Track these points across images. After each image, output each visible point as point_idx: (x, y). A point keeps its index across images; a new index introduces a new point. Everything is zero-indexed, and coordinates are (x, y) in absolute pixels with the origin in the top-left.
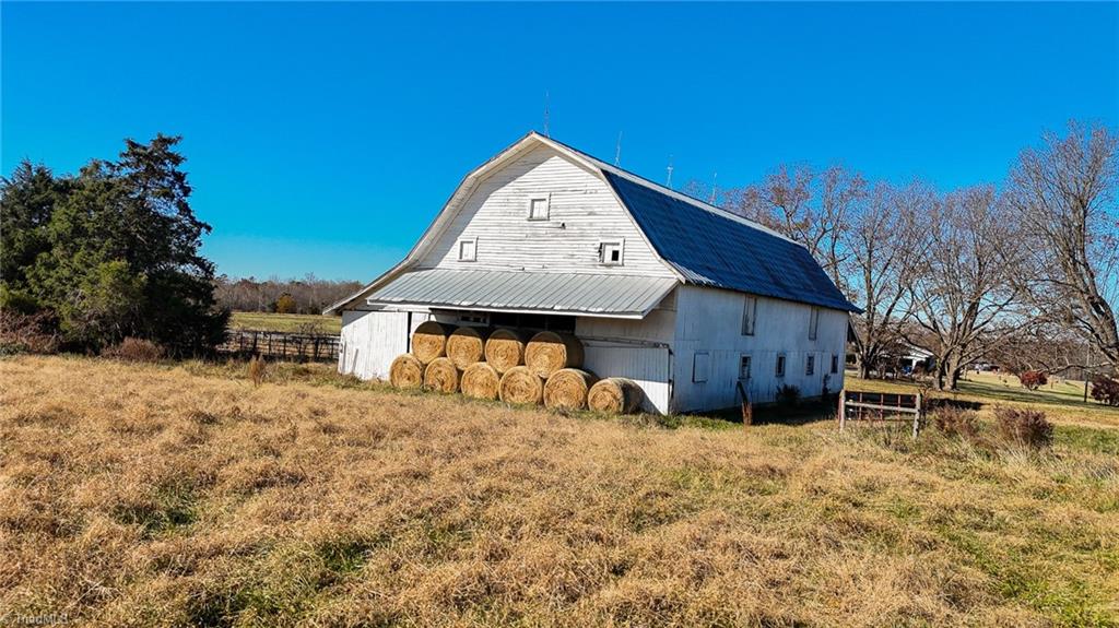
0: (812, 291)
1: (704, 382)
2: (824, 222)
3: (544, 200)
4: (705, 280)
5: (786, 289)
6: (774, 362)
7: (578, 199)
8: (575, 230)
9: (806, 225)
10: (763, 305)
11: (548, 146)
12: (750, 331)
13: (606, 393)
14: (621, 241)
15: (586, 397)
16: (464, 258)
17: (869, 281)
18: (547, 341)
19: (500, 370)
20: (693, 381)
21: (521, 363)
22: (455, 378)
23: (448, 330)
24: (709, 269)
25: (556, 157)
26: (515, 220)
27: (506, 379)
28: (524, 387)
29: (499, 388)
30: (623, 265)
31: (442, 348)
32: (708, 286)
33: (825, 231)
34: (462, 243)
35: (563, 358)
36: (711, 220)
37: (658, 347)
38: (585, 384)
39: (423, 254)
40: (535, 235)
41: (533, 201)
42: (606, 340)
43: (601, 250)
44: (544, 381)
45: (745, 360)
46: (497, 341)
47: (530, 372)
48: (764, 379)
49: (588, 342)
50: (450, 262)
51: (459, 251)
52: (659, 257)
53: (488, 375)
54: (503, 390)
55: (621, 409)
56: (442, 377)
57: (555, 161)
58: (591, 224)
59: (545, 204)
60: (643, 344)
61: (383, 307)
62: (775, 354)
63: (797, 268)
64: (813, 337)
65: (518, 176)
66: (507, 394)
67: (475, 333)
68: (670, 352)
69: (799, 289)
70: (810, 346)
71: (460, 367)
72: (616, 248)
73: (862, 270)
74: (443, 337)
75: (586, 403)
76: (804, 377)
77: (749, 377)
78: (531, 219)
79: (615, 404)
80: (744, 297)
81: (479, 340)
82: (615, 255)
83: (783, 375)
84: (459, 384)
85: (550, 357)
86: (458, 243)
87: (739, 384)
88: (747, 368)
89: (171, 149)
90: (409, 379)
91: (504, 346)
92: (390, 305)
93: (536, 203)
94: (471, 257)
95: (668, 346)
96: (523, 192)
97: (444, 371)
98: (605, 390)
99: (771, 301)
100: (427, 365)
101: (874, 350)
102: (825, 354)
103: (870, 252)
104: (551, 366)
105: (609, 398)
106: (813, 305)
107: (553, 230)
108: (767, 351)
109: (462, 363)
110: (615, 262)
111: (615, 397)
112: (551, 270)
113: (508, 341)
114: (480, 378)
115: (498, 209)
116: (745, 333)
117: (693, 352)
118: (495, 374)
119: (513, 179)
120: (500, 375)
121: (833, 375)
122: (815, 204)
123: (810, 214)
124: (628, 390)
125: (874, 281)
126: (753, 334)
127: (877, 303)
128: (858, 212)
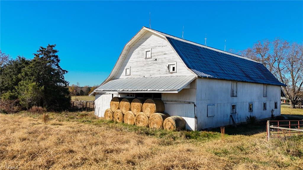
0: (263, 79)
1: (214, 116)
2: (275, 57)
3: (150, 51)
4: (207, 76)
5: (251, 79)
6: (248, 107)
7: (160, 49)
8: (160, 61)
9: (268, 59)
10: (240, 85)
11: (150, 32)
12: (235, 95)
13: (169, 122)
14: (175, 63)
15: (163, 124)
16: (127, 74)
17: (292, 76)
18: (149, 103)
19: (135, 114)
20: (207, 116)
21: (142, 111)
22: (122, 118)
23: (120, 100)
24: (213, 72)
25: (153, 35)
26: (141, 59)
27: (137, 117)
28: (142, 120)
29: (135, 120)
30: (176, 72)
31: (118, 106)
32: (209, 78)
33: (275, 61)
34: (126, 69)
35: (155, 109)
36: (219, 55)
37: (190, 103)
38: (162, 119)
39: (116, 74)
40: (147, 64)
41: (147, 52)
42: (172, 101)
43: (168, 67)
44: (149, 117)
45: (234, 107)
46: (134, 103)
47: (144, 114)
48: (243, 113)
49: (166, 102)
50: (123, 76)
51: (125, 72)
52: (187, 68)
53: (131, 115)
54: (136, 121)
55: (175, 129)
56: (118, 116)
57: (153, 36)
58: (165, 58)
59: (150, 53)
60: (185, 102)
61: (105, 93)
62: (248, 104)
63: (258, 71)
64: (265, 96)
65: (141, 44)
66: (138, 123)
67: (127, 100)
68: (195, 106)
69: (257, 78)
70: (264, 100)
71: (124, 113)
72: (174, 66)
73: (289, 72)
74: (118, 102)
75: (163, 127)
76: (262, 111)
77: (236, 113)
78: (146, 58)
79: (172, 127)
80: (231, 82)
81: (129, 103)
82: (174, 69)
83: (252, 111)
84: (123, 119)
85: (150, 108)
86: (125, 69)
87: (231, 116)
88: (234, 110)
89: (54, 49)
90: (109, 117)
91: (136, 105)
92: (107, 92)
93: (148, 53)
94: (129, 74)
95: (194, 103)
96: (143, 49)
97: (119, 114)
98: (169, 121)
99: (244, 83)
100: (114, 112)
101: (296, 99)
102: (271, 102)
103: (292, 66)
104: (151, 112)
105: (170, 125)
106: (264, 84)
107: (153, 62)
108: (244, 102)
109: (124, 111)
110: (174, 71)
111: (172, 124)
112: (153, 76)
113: (137, 103)
114: (129, 117)
115: (136, 56)
116: (233, 96)
117: (206, 105)
118: (134, 115)
119: (140, 45)
120: (135, 115)
121: (275, 110)
122: (271, 52)
123: (269, 56)
124: (177, 121)
125: (294, 76)
126: (236, 96)
127: (296, 83)
128: (287, 53)
